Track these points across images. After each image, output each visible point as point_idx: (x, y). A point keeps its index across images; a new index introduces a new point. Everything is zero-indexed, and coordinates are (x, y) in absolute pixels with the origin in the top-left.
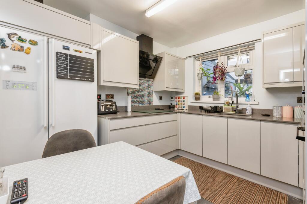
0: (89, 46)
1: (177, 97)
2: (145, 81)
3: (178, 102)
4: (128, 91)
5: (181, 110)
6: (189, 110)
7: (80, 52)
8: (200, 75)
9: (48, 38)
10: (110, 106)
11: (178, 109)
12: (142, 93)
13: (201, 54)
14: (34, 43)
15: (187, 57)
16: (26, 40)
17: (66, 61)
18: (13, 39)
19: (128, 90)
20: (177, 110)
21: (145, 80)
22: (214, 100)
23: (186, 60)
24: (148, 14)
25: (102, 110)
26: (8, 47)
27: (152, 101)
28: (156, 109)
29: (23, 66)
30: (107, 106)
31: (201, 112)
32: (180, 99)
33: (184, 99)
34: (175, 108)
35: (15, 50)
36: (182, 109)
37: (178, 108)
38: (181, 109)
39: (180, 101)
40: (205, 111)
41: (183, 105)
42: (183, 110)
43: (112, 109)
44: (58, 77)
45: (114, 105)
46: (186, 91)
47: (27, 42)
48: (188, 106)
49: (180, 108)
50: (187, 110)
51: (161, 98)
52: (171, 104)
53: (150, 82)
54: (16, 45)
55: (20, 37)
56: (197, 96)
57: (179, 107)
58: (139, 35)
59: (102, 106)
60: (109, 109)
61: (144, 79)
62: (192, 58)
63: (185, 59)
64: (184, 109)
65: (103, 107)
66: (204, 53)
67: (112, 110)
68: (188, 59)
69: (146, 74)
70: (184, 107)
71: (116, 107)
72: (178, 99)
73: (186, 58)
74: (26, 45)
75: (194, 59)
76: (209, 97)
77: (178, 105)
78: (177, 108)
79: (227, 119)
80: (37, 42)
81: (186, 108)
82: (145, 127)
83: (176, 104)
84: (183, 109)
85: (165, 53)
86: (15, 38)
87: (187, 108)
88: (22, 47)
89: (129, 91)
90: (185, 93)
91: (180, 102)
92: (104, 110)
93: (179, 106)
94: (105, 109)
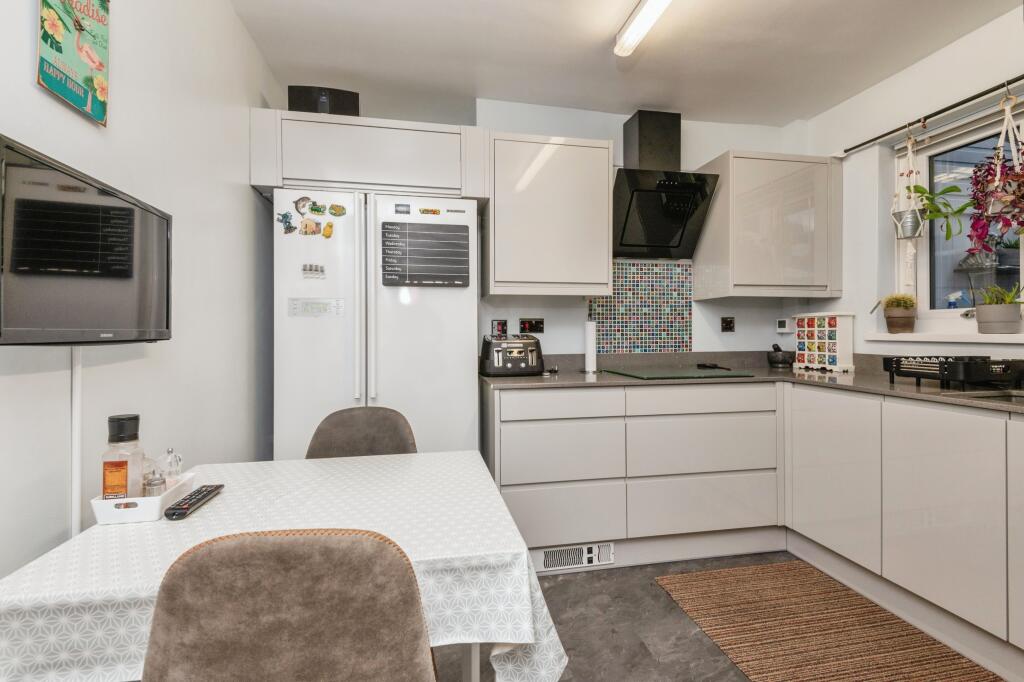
0: (458, 192)
1: (803, 320)
2: (656, 270)
3: (806, 341)
4: (591, 306)
5: (819, 374)
6: (857, 372)
7: (434, 212)
8: (908, 219)
9: (366, 192)
10: (520, 352)
11: (807, 368)
12: (646, 310)
13: (910, 125)
14: (338, 211)
15: (846, 151)
16: (325, 207)
17: (403, 242)
18: (302, 211)
19: (591, 302)
20: (803, 372)
21: (656, 265)
22: (982, 330)
23: (846, 164)
24: (626, 46)
25: (496, 364)
26: (296, 228)
27: (686, 338)
28: (701, 366)
29: (320, 264)
30: (511, 352)
31: (892, 381)
32: (816, 330)
33: (830, 325)
34: (796, 365)
35: (306, 233)
36: (823, 370)
37: (807, 364)
38: (817, 370)
39: (816, 337)
40: (914, 380)
41: (827, 353)
42: (828, 375)
43: (527, 362)
44: (387, 283)
45: (531, 351)
46: (845, 296)
47: (327, 211)
48: (857, 358)
49: (816, 365)
50: (845, 372)
51: (728, 325)
52: (777, 348)
53: (679, 270)
54: (309, 223)
55: (314, 204)
56: (898, 312)
57: (810, 361)
58: (629, 117)
59: (498, 351)
60: (516, 361)
61: (654, 262)
62: (874, 151)
63: (842, 159)
64: (831, 371)
65: (500, 354)
66: (926, 118)
67: (523, 365)
68: (856, 159)
69: (671, 244)
70: (833, 361)
71: (540, 356)
72: (806, 329)
73: (843, 155)
74: (324, 219)
75: (887, 151)
76: (966, 315)
77: (806, 352)
78: (803, 365)
79: (1003, 421)
80: (343, 208)
81: (845, 362)
82: (621, 422)
83: (800, 349)
84: (829, 367)
85: (731, 156)
86: (306, 209)
87: (851, 367)
88: (318, 224)
89: (595, 306)
90: (841, 301)
91: (816, 341)
92: (501, 364)
93: (812, 356)
94: (505, 361)
